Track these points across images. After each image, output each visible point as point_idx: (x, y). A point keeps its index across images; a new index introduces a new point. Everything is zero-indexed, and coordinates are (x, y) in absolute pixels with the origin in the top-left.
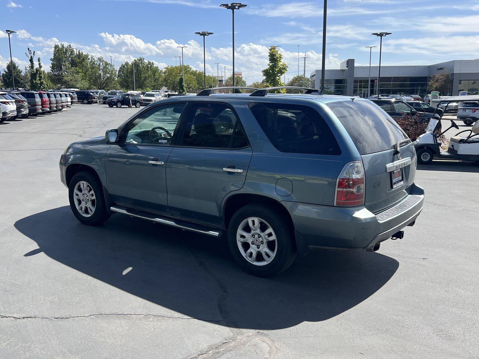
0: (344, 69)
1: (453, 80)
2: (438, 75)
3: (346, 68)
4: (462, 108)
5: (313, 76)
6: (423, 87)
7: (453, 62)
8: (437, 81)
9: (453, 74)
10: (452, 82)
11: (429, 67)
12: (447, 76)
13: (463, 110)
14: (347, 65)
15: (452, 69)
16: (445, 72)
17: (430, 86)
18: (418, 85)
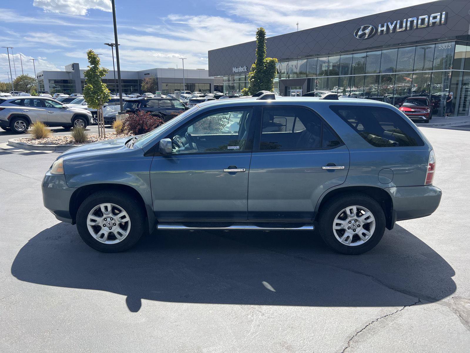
0: (70, 71)
1: (158, 82)
2: (147, 78)
3: (72, 71)
4: (190, 103)
5: (40, 76)
6: (135, 87)
7: (156, 69)
8: (147, 83)
9: (157, 78)
10: (157, 84)
11: (138, 72)
12: (154, 80)
13: (190, 105)
14: (73, 68)
15: (156, 75)
16: (153, 77)
17: (143, 87)
18: (130, 86)
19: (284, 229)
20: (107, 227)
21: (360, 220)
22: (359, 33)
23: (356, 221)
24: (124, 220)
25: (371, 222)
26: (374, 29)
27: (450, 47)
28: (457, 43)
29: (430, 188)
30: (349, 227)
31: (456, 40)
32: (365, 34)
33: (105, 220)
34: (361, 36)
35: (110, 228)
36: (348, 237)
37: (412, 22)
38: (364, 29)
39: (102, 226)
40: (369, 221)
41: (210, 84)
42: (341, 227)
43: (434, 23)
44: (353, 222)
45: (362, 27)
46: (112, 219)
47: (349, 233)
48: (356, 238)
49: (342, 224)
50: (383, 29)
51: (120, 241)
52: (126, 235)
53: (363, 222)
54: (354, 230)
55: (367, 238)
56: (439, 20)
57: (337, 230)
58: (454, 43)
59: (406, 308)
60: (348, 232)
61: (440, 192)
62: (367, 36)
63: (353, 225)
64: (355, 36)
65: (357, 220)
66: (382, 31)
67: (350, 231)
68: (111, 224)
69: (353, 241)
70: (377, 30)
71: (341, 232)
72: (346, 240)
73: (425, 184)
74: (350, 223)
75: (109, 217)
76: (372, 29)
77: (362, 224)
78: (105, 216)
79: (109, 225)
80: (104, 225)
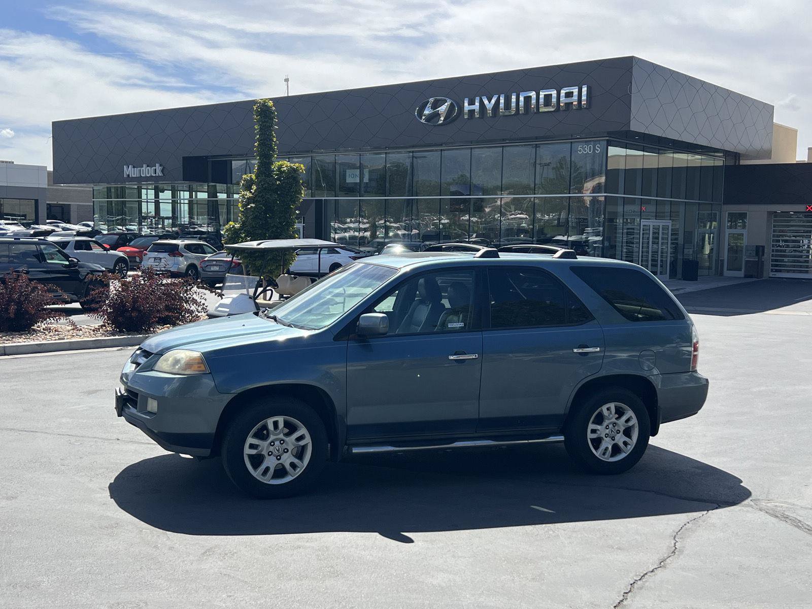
19: (527, 441)
20: (274, 456)
21: (620, 424)
22: (427, 112)
23: (615, 425)
24: (302, 443)
25: (634, 425)
26: (455, 105)
27: (598, 150)
28: (610, 143)
29: (696, 375)
30: (606, 434)
31: (607, 138)
32: (437, 115)
33: (272, 444)
34: (430, 118)
35: (278, 457)
36: (607, 449)
37: (527, 99)
38: (436, 105)
39: (266, 455)
40: (630, 424)
41: (36, 201)
42: (597, 435)
43: (568, 105)
44: (611, 426)
45: (432, 100)
46: (282, 441)
47: (607, 444)
48: (616, 450)
49: (599, 430)
50: (472, 107)
51: (293, 478)
52: (304, 466)
53: (624, 426)
54: (613, 439)
55: (630, 448)
56: (577, 98)
57: (592, 440)
58: (605, 143)
59: (710, 512)
60: (606, 442)
61: (707, 380)
62: (442, 119)
63: (612, 431)
64: (418, 118)
65: (615, 423)
66: (472, 112)
67: (608, 439)
68: (280, 450)
69: (612, 455)
70: (461, 108)
71: (597, 442)
72: (604, 454)
73: (691, 370)
74: (607, 429)
75: (277, 439)
76: (452, 106)
77: (622, 429)
78: (272, 438)
79: (277, 452)
80: (270, 454)
